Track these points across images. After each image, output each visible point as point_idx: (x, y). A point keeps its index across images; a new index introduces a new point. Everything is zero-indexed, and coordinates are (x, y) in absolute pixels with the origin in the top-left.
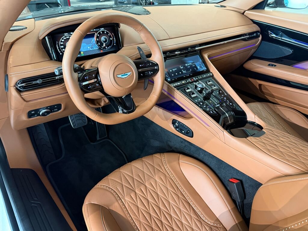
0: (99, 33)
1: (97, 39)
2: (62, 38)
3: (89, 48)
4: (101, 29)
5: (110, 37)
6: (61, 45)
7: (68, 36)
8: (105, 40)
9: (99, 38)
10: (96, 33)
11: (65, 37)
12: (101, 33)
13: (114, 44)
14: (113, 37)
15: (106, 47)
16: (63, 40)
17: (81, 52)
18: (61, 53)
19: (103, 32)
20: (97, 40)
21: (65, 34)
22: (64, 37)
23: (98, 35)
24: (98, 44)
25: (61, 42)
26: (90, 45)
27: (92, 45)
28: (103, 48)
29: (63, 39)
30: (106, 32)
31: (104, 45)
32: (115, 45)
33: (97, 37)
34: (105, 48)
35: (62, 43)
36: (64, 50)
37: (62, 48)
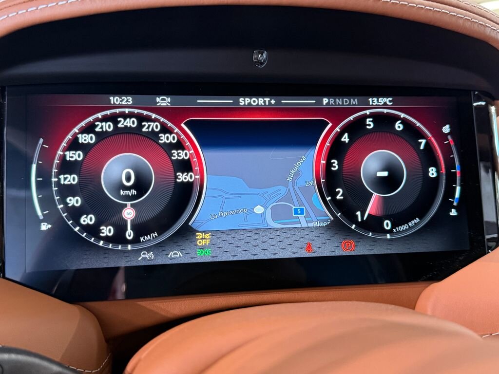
1: (335, 162)
2: (83, 124)
3: (259, 210)
4: (373, 101)
5: (429, 157)
6: (67, 167)
7: (131, 115)
8: (385, 174)
9: (348, 158)
10: (330, 125)
11: (105, 119)
12: (370, 123)
13: (446, 205)
14: (450, 164)
15: (387, 224)
16: (86, 139)
17: (199, 236)
18: (46, 219)
19: (384, 121)
20: (329, 165)
21: (115, 100)
22: (99, 115)
23: (345, 138)
24: (334, 194)
25: (74, 145)
26: (271, 190)
27: (288, 198)
28: (364, 225)
29: (89, 129)
30: (404, 122)
31: (372, 207)
32: (453, 213)
33: (337, 150)
34: (374, 224)
35: (75, 156)
36: (74, 201)
37: (67, 191)
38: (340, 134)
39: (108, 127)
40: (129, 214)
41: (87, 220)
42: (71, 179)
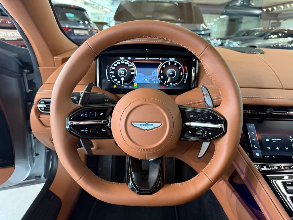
0: (167, 64)
1: (162, 71)
2: (115, 62)
3: (146, 80)
4: (170, 59)
5: (181, 70)
6: (112, 70)
7: (123, 61)
8: (172, 74)
9: (165, 70)
10: (161, 63)
11: (119, 61)
12: (169, 64)
13: (184, 80)
14: (185, 72)
15: (171, 84)
16: (116, 65)
17: (135, 84)
18: (109, 79)
19: (172, 63)
20: (160, 71)
21: (120, 58)
22: (118, 61)
23: (164, 66)
24: (161, 77)
25: (113, 66)
26: (148, 76)
27: (152, 78)
28: (166, 84)
29: (116, 63)
30: (177, 63)
31: (169, 81)
32: (185, 82)
33: (162, 68)
34: (169, 84)
35: (114, 68)
36: (113, 76)
37: (112, 74)
38: (163, 66)
39: (119, 63)
40: (123, 79)
41: (116, 80)
42: (113, 72)
